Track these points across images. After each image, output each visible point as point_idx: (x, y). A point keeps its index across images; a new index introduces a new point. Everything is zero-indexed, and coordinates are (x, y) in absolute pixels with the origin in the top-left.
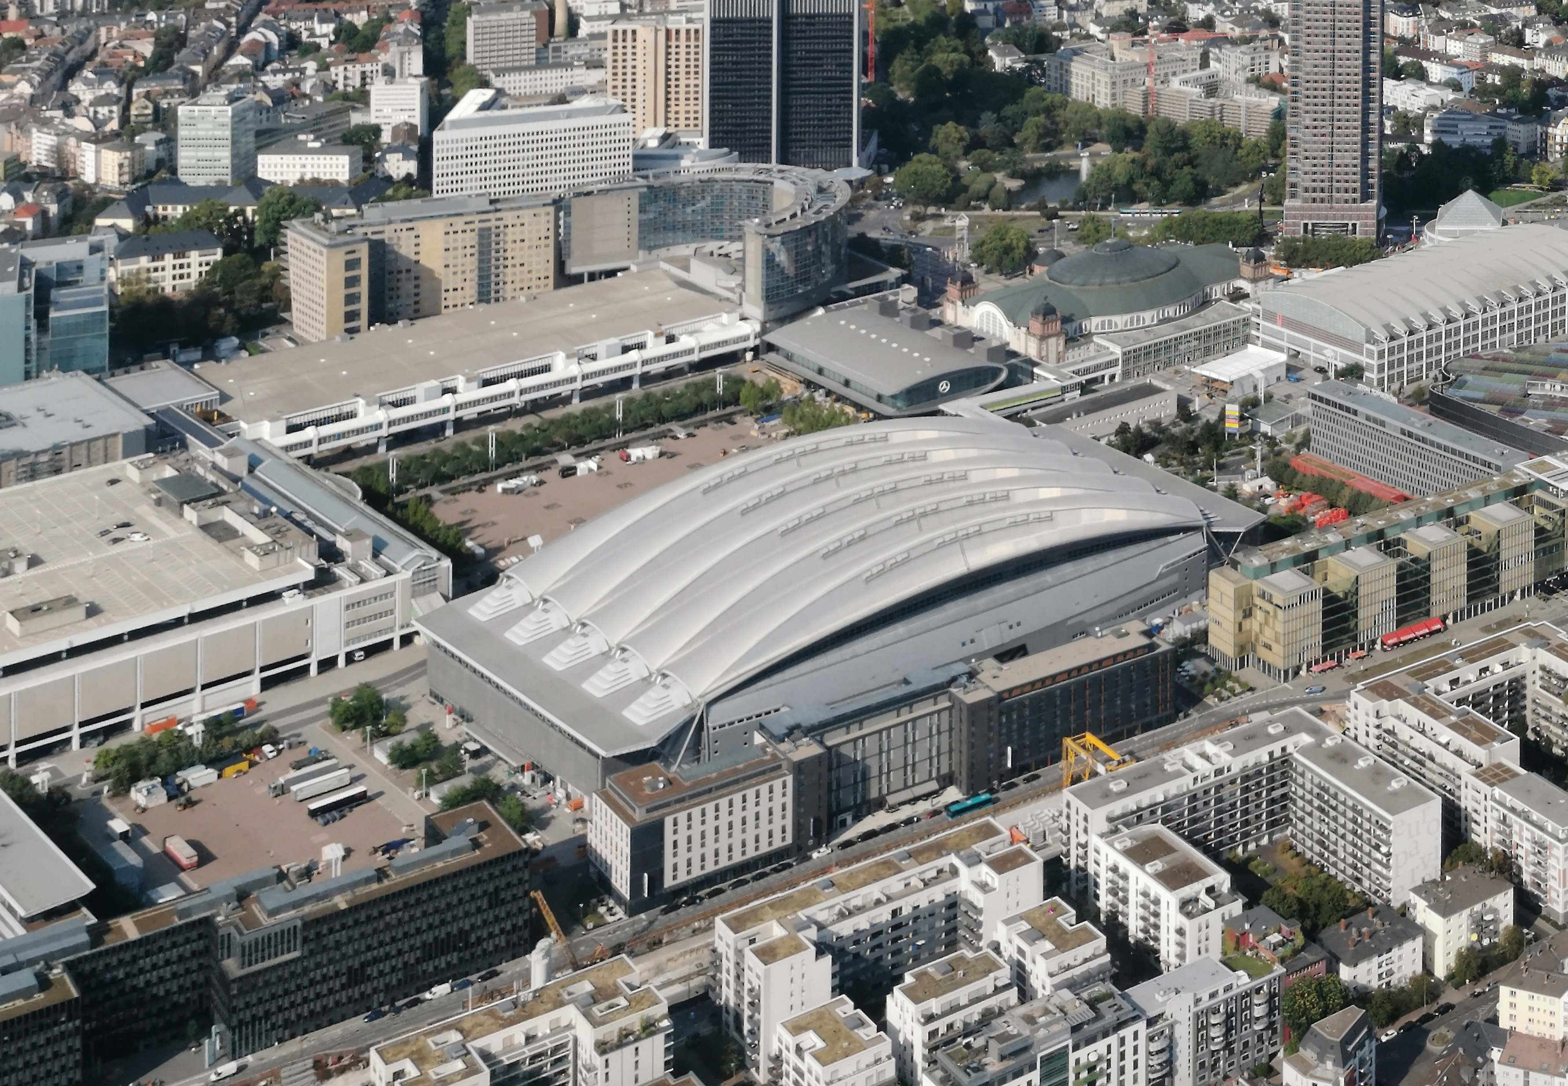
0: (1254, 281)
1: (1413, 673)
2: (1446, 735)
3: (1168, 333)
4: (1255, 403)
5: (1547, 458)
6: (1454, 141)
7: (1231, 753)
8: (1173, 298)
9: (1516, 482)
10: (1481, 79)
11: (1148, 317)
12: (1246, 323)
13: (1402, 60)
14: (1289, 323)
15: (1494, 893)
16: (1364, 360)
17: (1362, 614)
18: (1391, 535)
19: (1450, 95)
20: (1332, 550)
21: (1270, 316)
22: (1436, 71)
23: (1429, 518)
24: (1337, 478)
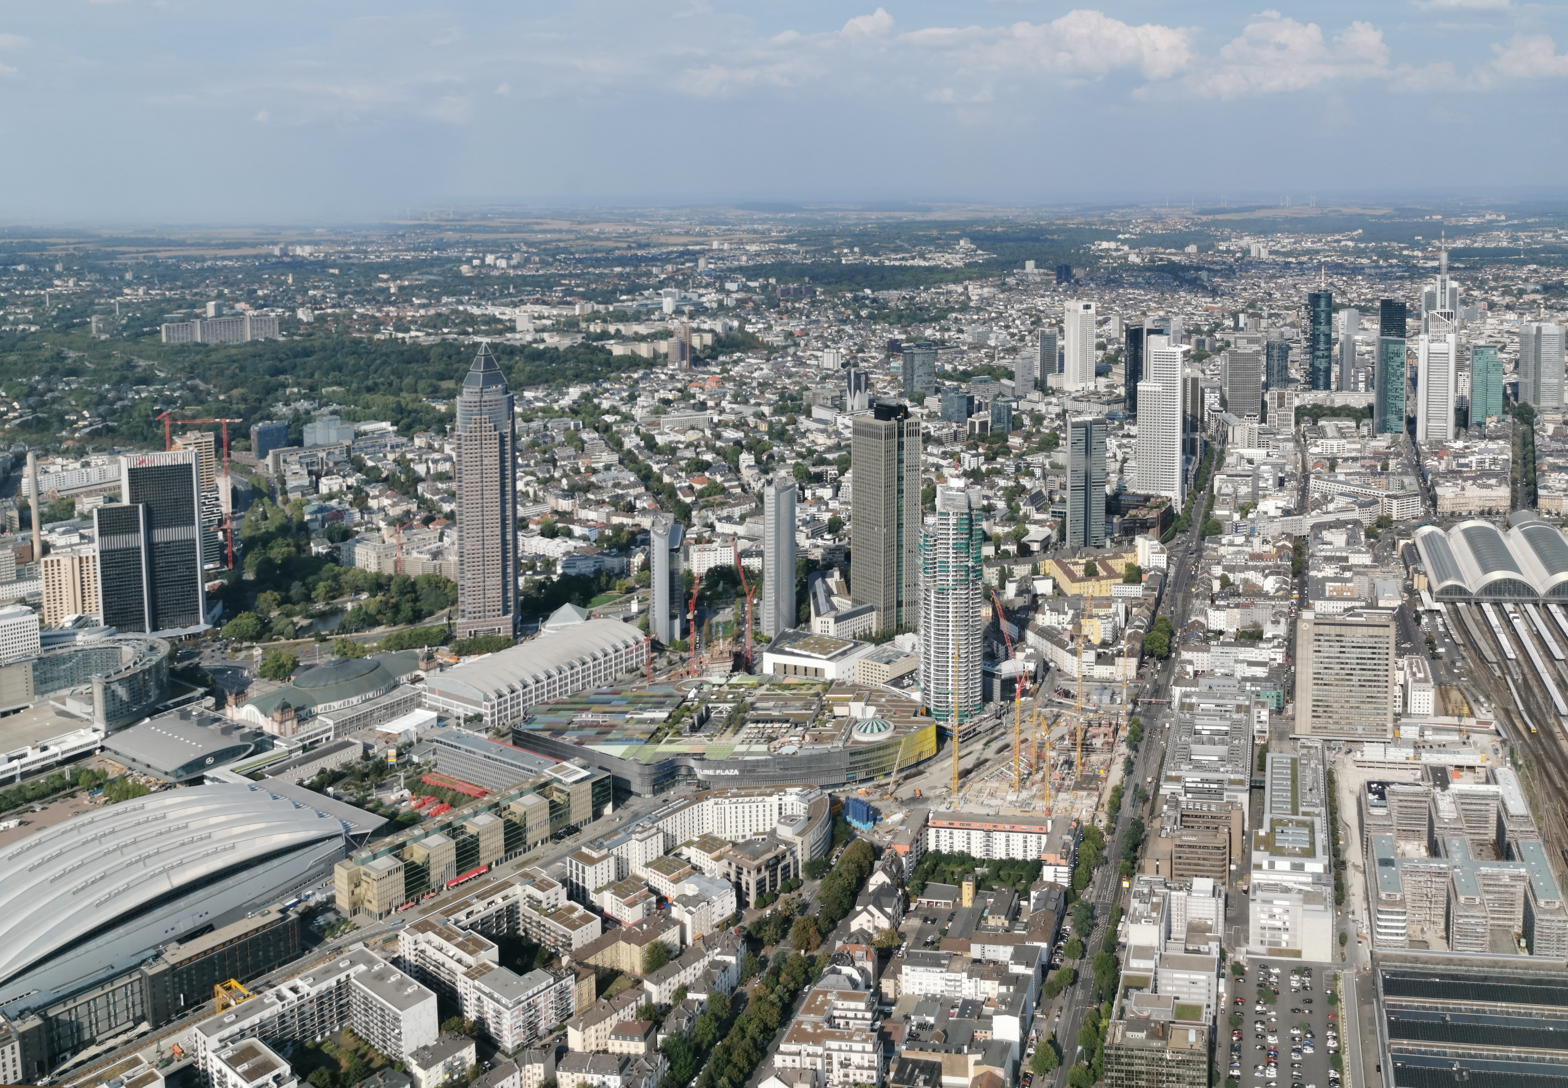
0: (427, 670)
1: (442, 913)
2: (453, 950)
3: (366, 708)
4: (411, 744)
5: (565, 763)
6: (572, 572)
7: (311, 986)
8: (372, 687)
9: (542, 780)
10: (602, 534)
11: (354, 700)
12: (419, 695)
13: (560, 525)
14: (442, 694)
15: (461, 1048)
16: (482, 711)
17: (432, 873)
18: (457, 824)
19: (581, 544)
20: (416, 839)
21: (432, 691)
22: (577, 530)
23: (482, 810)
24: (447, 785)
